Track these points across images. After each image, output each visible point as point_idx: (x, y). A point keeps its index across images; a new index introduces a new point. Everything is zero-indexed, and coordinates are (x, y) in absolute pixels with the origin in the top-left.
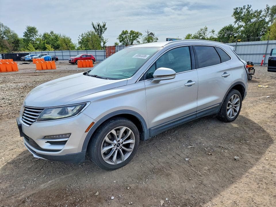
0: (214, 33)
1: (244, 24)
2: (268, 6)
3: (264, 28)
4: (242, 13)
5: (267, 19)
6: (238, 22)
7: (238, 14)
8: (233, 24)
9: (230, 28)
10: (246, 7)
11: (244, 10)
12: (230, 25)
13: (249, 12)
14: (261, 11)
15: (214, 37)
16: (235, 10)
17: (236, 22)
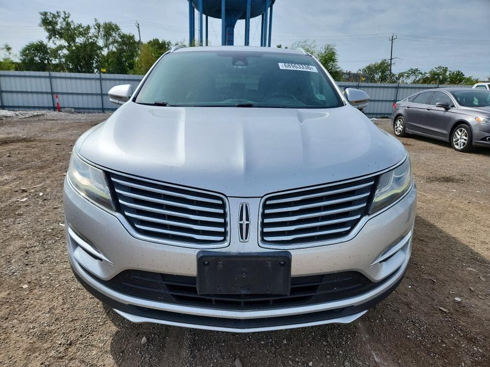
0: (11, 51)
1: (66, 44)
2: (97, 22)
3: (98, 56)
4: (57, 24)
5: (101, 43)
6: (53, 38)
7: (50, 23)
8: (45, 41)
9: (40, 48)
10: (62, 15)
11: (60, 20)
12: (39, 42)
13: (68, 24)
14: (88, 28)
15: (12, 59)
16: (44, 15)
17: (50, 38)
